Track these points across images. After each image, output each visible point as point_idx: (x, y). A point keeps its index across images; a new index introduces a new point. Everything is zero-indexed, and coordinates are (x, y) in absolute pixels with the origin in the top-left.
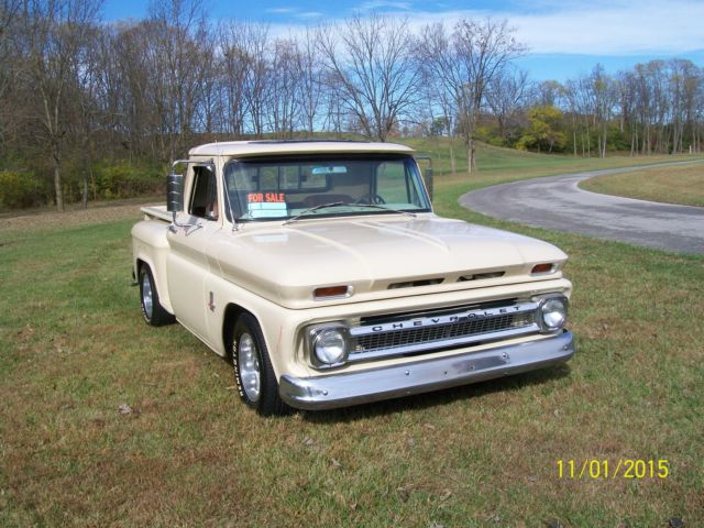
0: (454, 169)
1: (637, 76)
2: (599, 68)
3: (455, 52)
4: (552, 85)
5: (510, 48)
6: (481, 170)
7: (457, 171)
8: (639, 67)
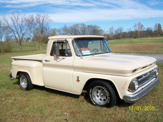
0: (37, 49)
1: (74, 27)
2: (65, 26)
3: (36, 21)
4: (55, 29)
5: (49, 20)
6: (43, 49)
7: (38, 49)
8: (74, 25)
